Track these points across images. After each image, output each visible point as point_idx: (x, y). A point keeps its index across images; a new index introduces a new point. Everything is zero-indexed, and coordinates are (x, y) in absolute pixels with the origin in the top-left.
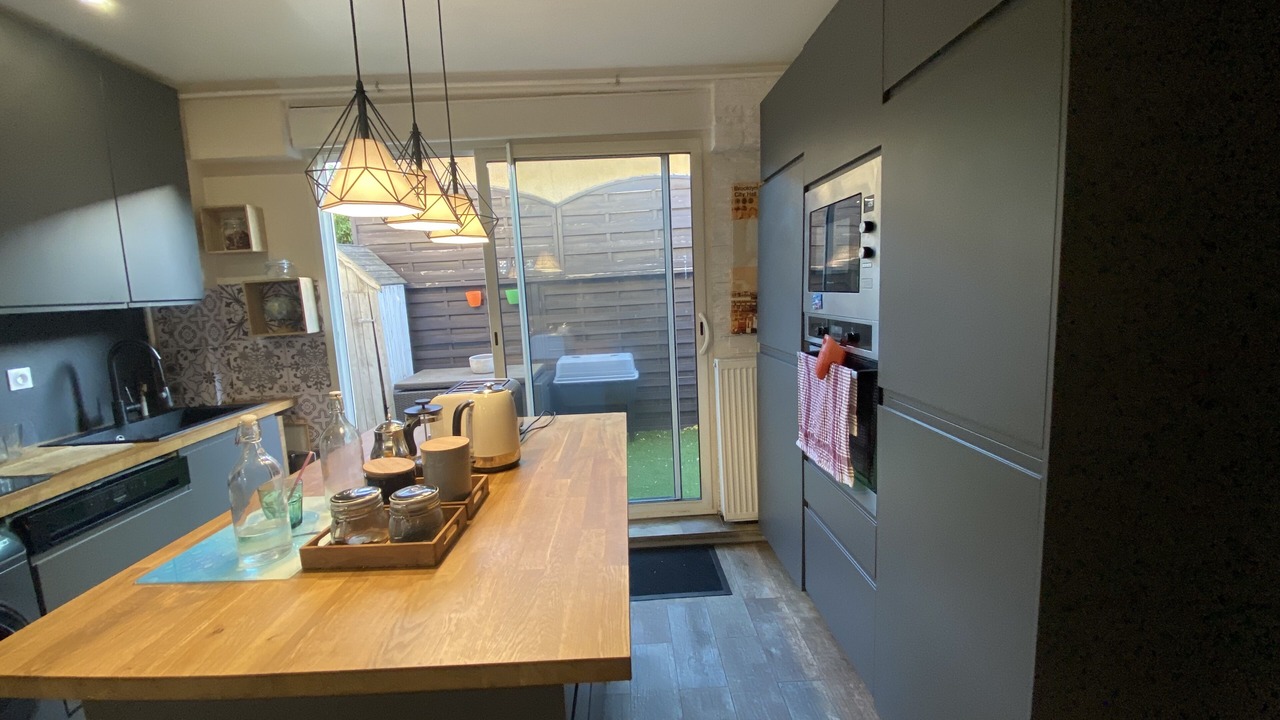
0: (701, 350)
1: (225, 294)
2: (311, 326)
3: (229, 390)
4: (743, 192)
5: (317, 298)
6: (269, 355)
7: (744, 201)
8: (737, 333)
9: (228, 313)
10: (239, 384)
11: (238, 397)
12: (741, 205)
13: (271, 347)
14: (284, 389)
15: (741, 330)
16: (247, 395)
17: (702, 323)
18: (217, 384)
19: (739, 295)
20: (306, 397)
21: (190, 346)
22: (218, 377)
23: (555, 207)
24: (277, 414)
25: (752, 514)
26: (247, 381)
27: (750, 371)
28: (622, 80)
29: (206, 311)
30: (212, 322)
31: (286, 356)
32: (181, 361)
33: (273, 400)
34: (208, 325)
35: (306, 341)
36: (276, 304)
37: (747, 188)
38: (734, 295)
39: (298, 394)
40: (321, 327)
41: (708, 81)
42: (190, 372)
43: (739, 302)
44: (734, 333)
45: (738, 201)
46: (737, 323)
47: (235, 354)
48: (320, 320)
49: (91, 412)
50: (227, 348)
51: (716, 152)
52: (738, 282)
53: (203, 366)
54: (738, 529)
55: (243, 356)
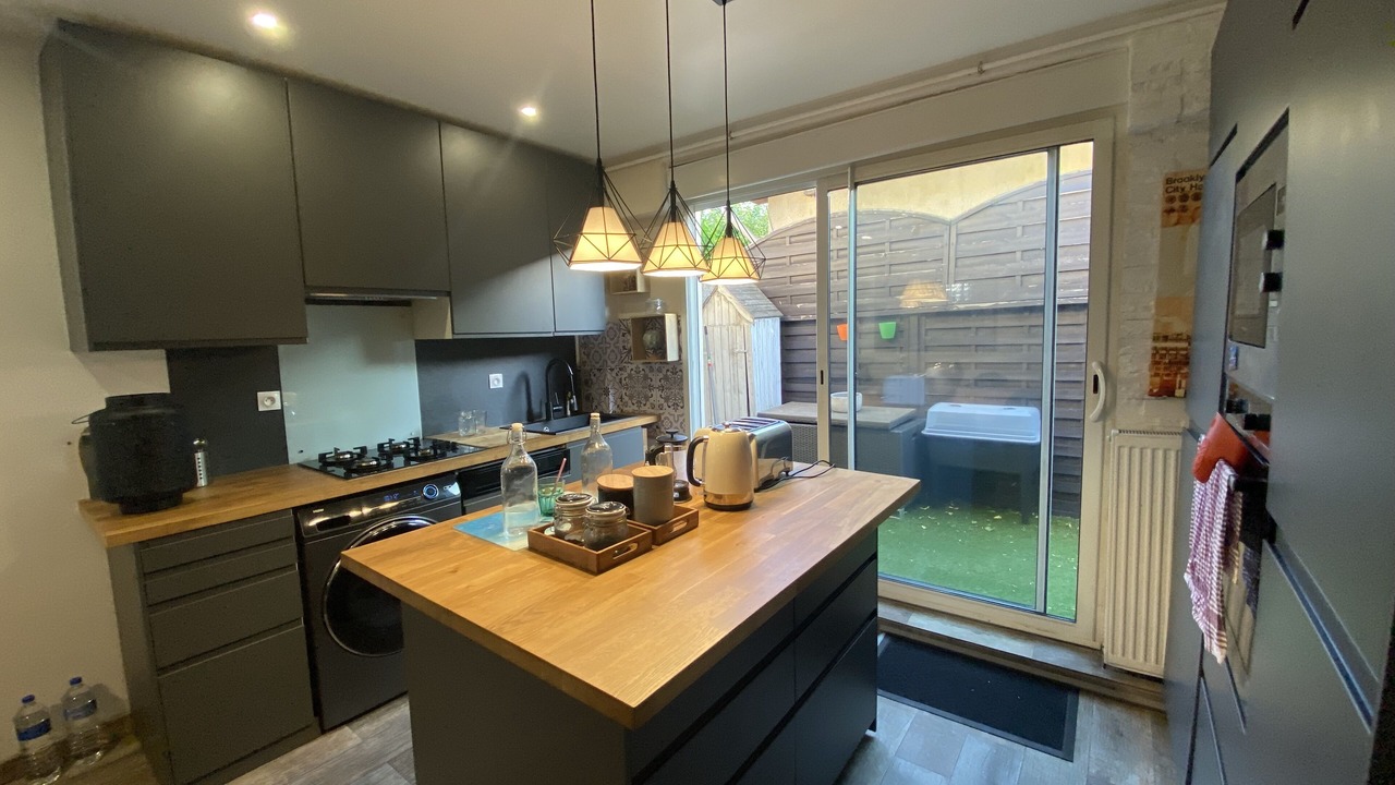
0: (1092, 413)
1: (622, 327)
2: (672, 356)
3: (619, 402)
4: (1184, 184)
5: (679, 331)
6: (646, 377)
7: (1184, 198)
8: (1158, 395)
9: (624, 341)
10: (626, 399)
11: (625, 409)
12: (1177, 204)
13: (647, 370)
14: (653, 407)
15: (1166, 391)
16: (629, 409)
17: (1096, 378)
18: (610, 396)
19: (1166, 338)
20: (666, 415)
21: (598, 366)
22: (611, 391)
23: (949, 224)
24: (643, 426)
25: (1153, 667)
26: (631, 397)
27: (1172, 454)
28: (985, 67)
29: (608, 339)
30: (612, 347)
31: (656, 379)
32: (592, 377)
33: (645, 414)
34: (609, 351)
35: (667, 367)
36: (649, 336)
37: (1191, 179)
38: (1156, 339)
39: (661, 412)
40: (680, 356)
41: (1123, 36)
42: (597, 387)
43: (1165, 349)
44: (1151, 394)
45: (1171, 200)
46: (1157, 380)
47: (625, 375)
48: (680, 349)
49: (536, 408)
50: (620, 369)
51: (1137, 133)
52: (1165, 319)
53: (603, 382)
54: (1127, 681)
55: (630, 376)
